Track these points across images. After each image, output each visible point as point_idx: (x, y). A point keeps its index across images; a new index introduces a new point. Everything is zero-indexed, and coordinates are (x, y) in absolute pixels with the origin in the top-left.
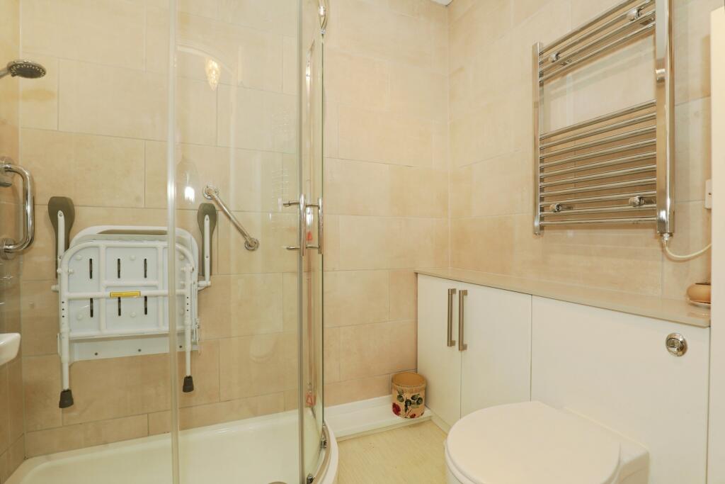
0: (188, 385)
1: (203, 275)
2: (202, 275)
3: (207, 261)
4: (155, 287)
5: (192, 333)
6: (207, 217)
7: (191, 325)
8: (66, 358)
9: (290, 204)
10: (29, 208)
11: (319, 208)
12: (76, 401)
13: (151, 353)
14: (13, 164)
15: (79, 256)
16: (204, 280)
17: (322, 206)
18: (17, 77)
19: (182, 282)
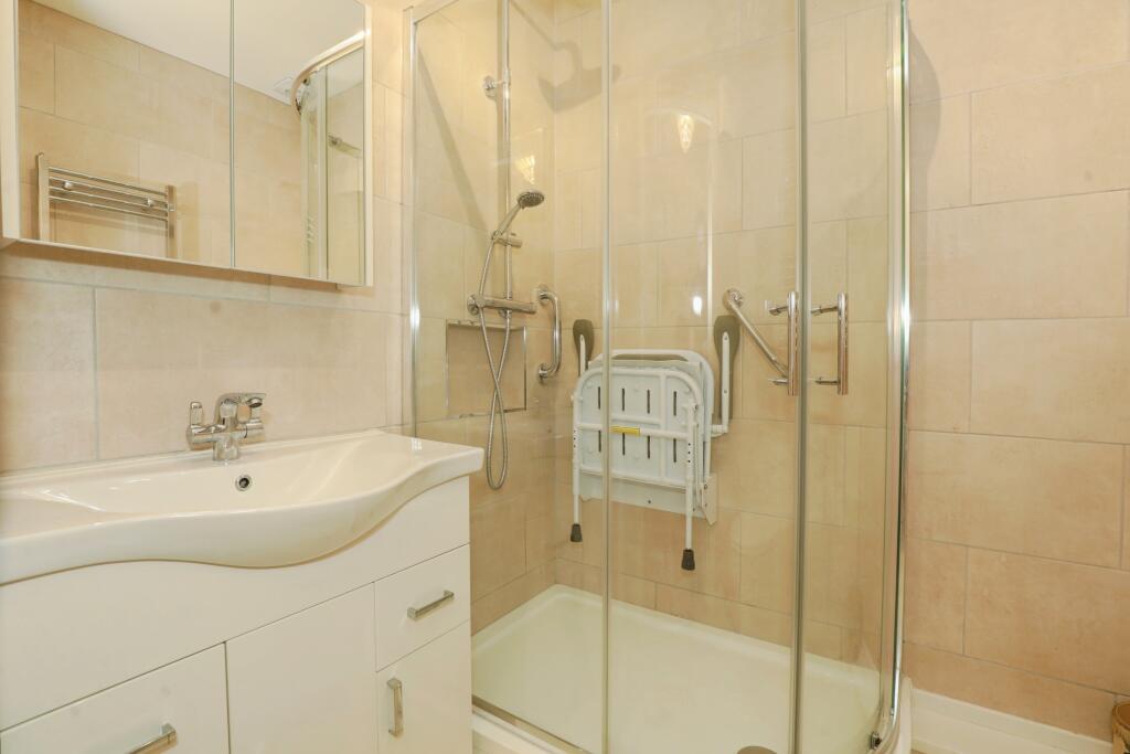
0: (688, 561)
1: (720, 416)
2: (717, 417)
3: (726, 397)
4: (657, 425)
5: (695, 493)
6: (726, 335)
7: (694, 481)
8: (576, 490)
9: (821, 311)
10: (557, 334)
11: (840, 314)
12: (583, 538)
13: (663, 509)
14: (549, 290)
15: (589, 384)
16: (720, 422)
17: (846, 308)
18: (526, 208)
19: (683, 423)
